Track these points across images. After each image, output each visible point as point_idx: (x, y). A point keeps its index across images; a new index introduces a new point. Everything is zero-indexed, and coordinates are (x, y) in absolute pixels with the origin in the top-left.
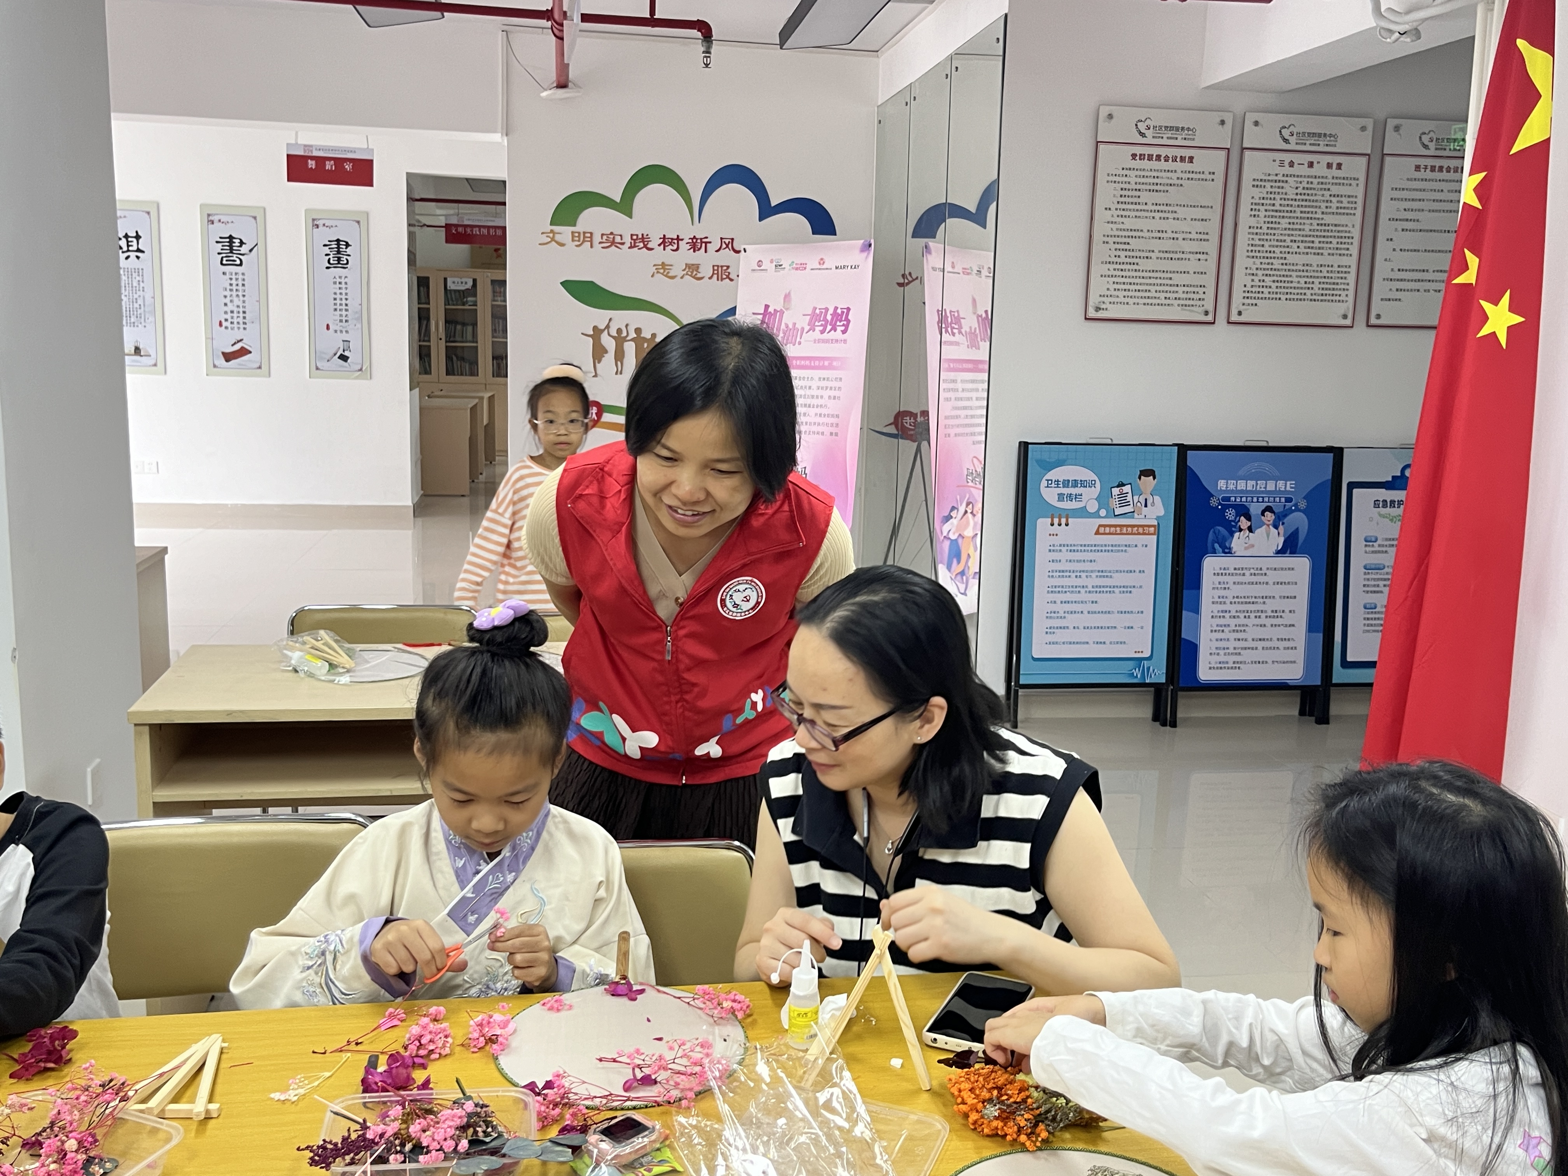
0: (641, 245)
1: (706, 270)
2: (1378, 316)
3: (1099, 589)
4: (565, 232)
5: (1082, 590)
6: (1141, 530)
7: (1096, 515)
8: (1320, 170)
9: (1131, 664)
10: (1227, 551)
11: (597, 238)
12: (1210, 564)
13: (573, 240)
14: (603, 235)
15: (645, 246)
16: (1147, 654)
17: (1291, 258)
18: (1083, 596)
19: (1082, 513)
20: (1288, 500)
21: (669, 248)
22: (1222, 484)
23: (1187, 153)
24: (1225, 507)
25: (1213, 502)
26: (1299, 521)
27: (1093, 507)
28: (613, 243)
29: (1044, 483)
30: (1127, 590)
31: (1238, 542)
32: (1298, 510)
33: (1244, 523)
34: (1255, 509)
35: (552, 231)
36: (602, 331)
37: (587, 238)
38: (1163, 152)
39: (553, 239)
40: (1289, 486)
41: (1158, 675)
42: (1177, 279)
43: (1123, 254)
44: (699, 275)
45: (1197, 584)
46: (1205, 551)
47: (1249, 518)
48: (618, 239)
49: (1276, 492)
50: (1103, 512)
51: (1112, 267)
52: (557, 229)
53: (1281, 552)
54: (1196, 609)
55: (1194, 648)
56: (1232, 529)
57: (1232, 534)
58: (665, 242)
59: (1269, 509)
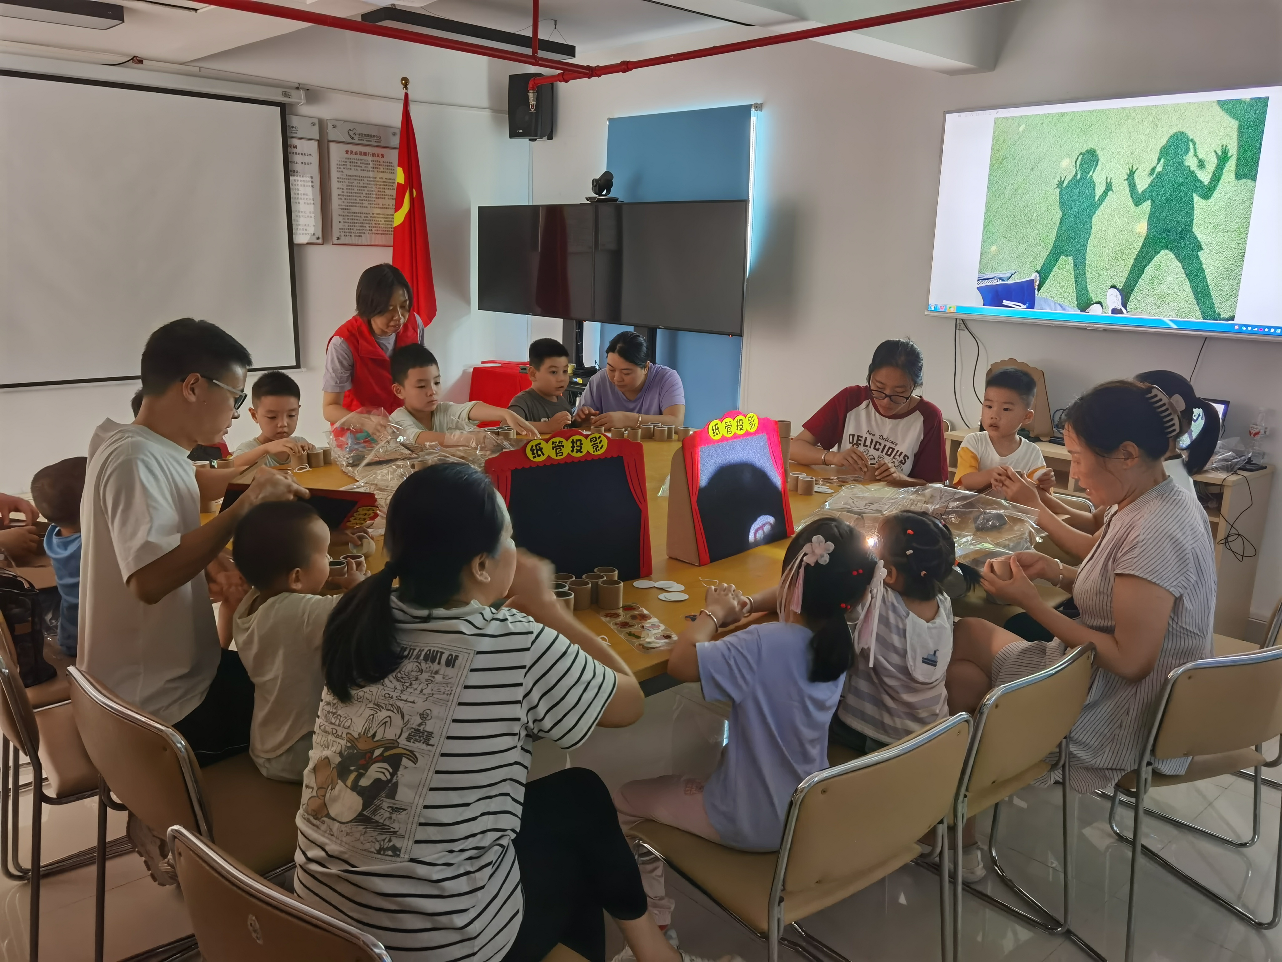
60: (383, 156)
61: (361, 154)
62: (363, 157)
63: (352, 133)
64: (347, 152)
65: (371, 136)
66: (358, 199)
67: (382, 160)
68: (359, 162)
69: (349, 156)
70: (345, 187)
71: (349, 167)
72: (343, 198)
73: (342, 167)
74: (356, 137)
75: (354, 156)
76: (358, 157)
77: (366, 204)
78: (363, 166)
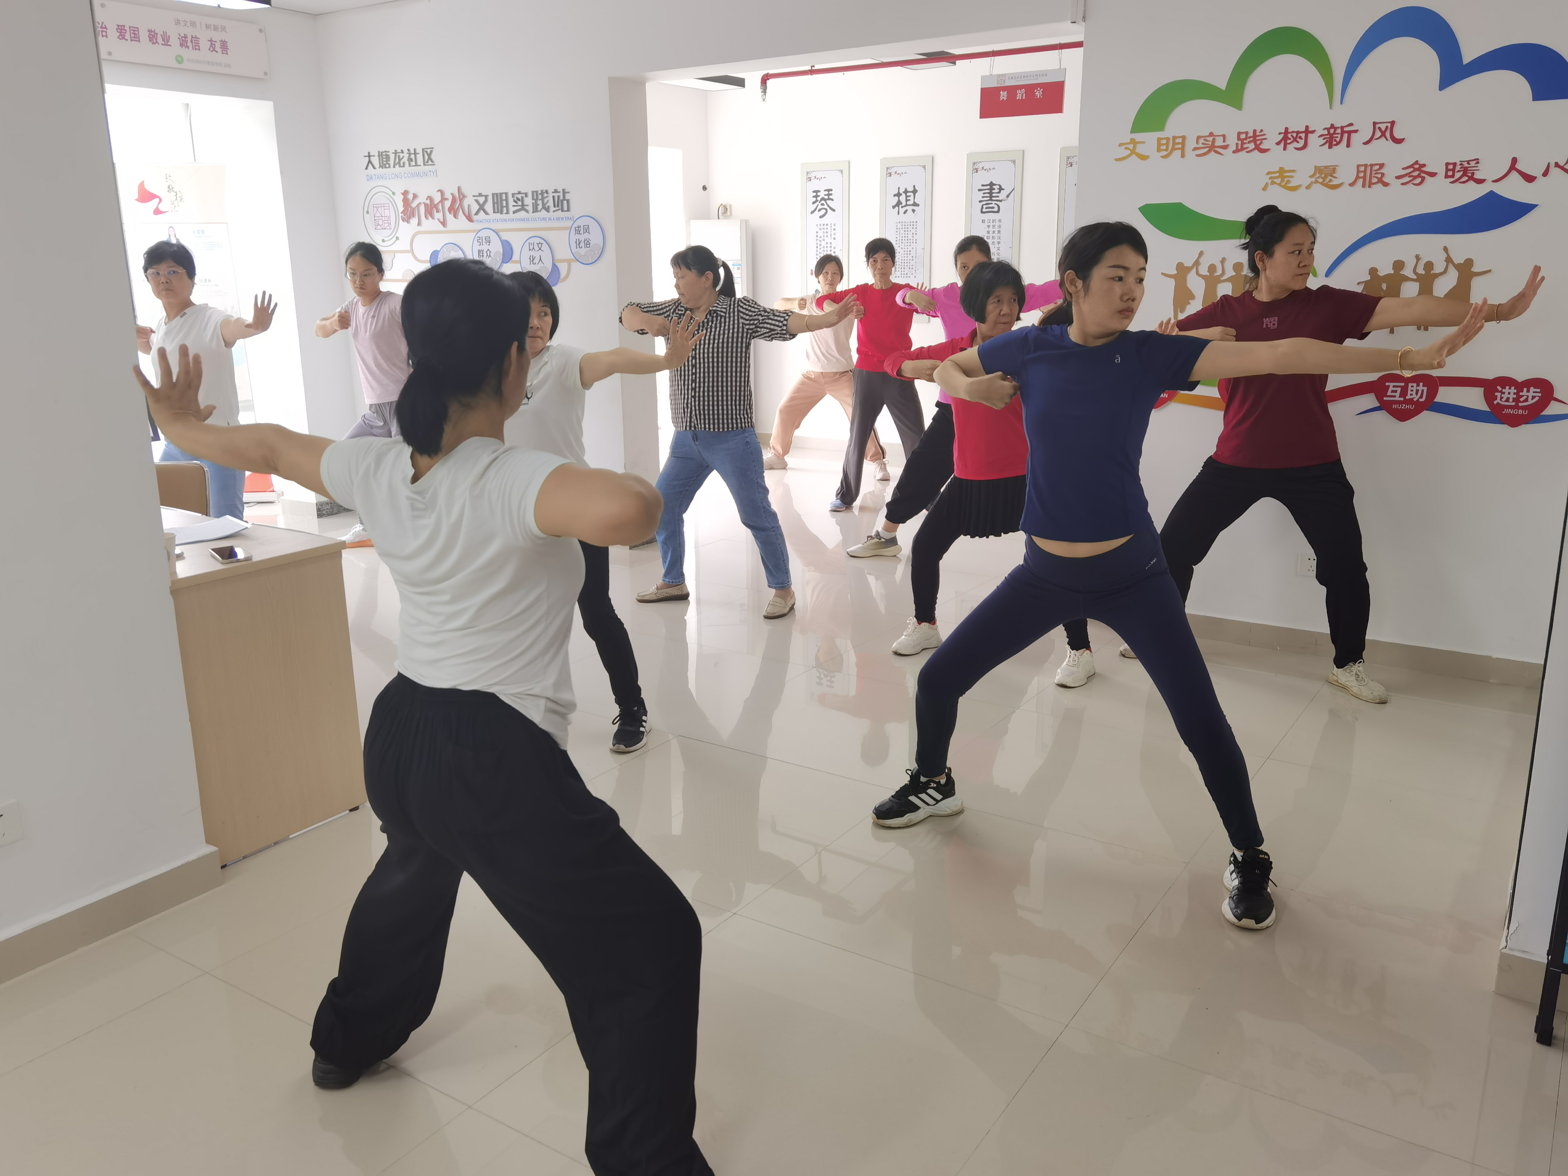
0: (1252, 146)
1: (1346, 174)
4: (1149, 140)
11: (1191, 144)
13: (1159, 150)
14: (1199, 138)
15: (1258, 148)
21: (1290, 147)
28: (1212, 148)
35: (1133, 141)
36: (1189, 269)
37: (1177, 145)
39: (1133, 152)
44: (1335, 182)
48: (1219, 142)
52: (1139, 137)
58: (1286, 138)
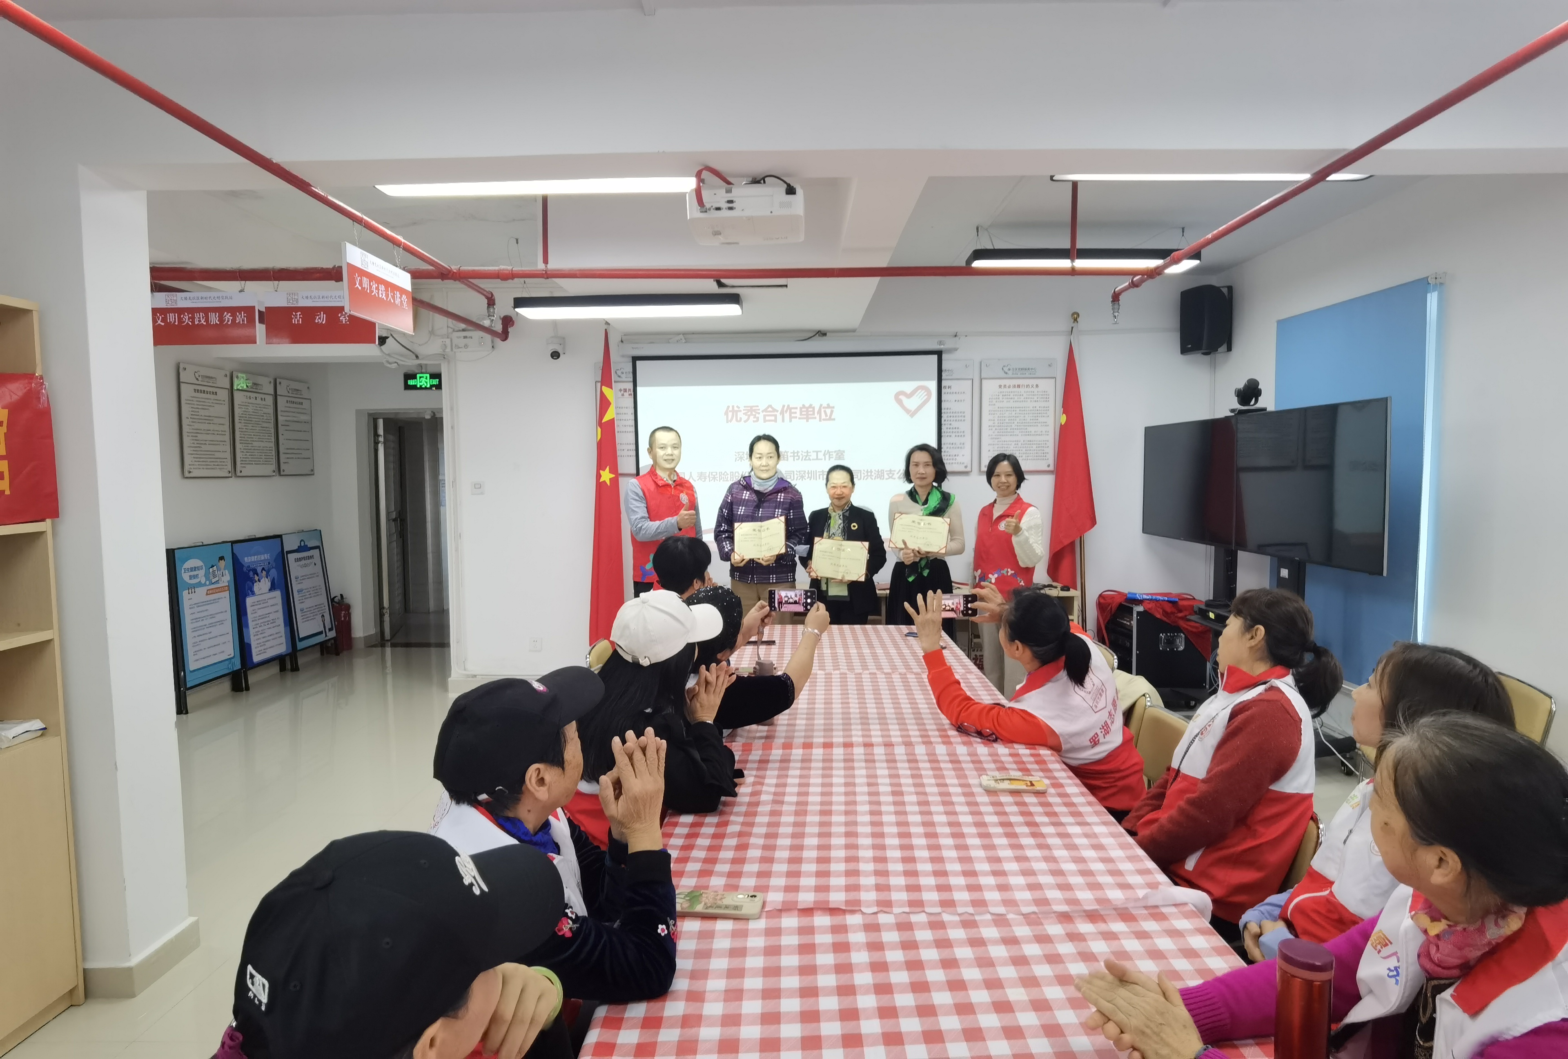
2: (284, 471)
3: (211, 625)
5: (205, 627)
6: (221, 590)
7: (205, 585)
8: (259, 401)
9: (227, 662)
10: (253, 593)
12: (249, 601)
16: (232, 655)
17: (255, 444)
18: (206, 630)
19: (200, 585)
20: (269, 563)
22: (246, 559)
23: (214, 390)
24: (249, 571)
25: (245, 569)
26: (274, 573)
27: (203, 580)
29: (183, 571)
30: (221, 622)
31: (256, 587)
32: (273, 568)
33: (256, 578)
34: (259, 570)
38: (205, 389)
40: (266, 556)
41: (238, 666)
42: (217, 455)
43: (196, 442)
45: (246, 614)
46: (246, 596)
47: (258, 575)
49: (265, 560)
50: (208, 583)
51: (192, 449)
53: (270, 590)
54: (247, 626)
55: (249, 646)
56: (253, 582)
57: (253, 584)
59: (263, 569)
60: (1037, 386)
61: (1014, 386)
62: (1016, 389)
63: (1006, 369)
64: (1000, 386)
65: (1026, 369)
66: (1009, 428)
67: (1035, 390)
68: (1012, 394)
69: (1003, 390)
70: (996, 419)
71: (1001, 399)
72: (994, 428)
73: (994, 401)
74: (1010, 372)
75: (1007, 390)
76: (1012, 389)
77: (1017, 432)
78: (1016, 398)
